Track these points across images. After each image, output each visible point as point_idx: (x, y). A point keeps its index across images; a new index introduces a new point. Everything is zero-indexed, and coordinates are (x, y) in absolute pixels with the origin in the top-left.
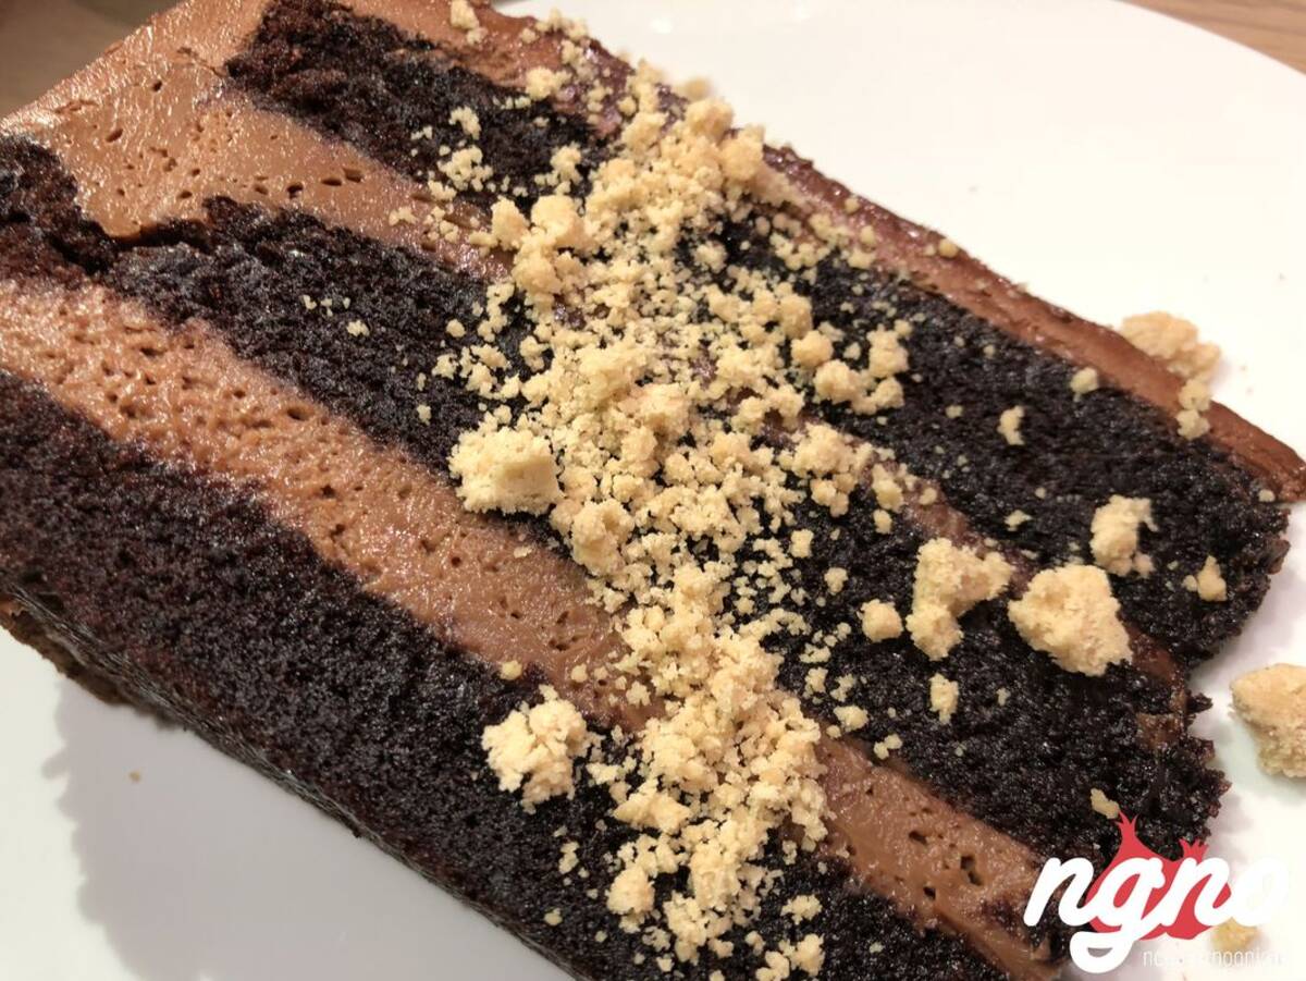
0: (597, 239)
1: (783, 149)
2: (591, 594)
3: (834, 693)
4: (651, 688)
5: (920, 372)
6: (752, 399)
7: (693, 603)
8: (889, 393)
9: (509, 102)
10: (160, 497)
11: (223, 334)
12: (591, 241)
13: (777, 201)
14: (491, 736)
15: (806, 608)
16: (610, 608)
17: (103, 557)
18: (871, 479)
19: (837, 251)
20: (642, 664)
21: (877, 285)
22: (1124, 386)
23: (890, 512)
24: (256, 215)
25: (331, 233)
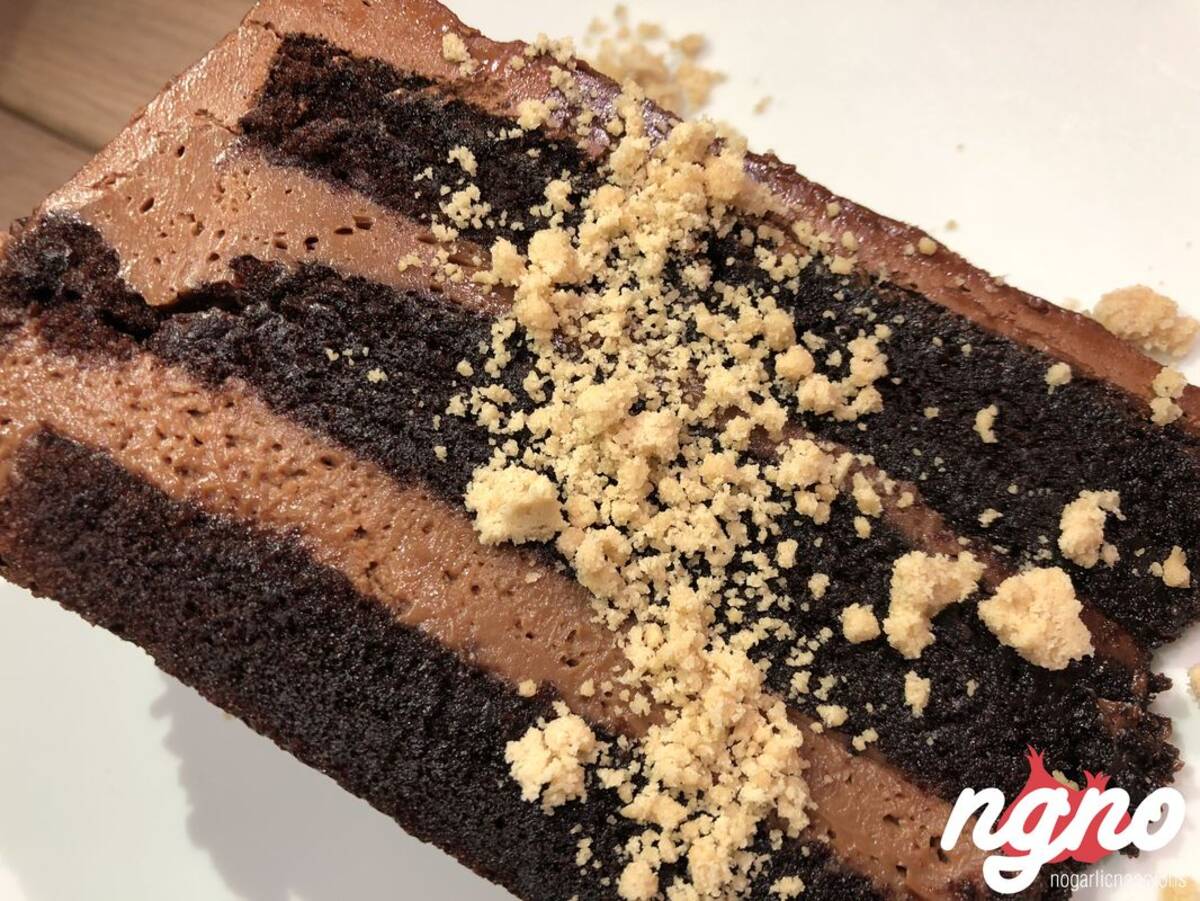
0: (589, 270)
1: (765, 155)
2: (595, 613)
3: (817, 693)
4: (651, 700)
5: (898, 376)
6: (738, 419)
7: (687, 621)
8: (868, 401)
9: (503, 134)
10: (217, 550)
11: (258, 392)
12: (584, 272)
13: (760, 212)
14: (513, 751)
15: (791, 614)
16: (612, 626)
17: (173, 609)
18: (852, 488)
19: (819, 256)
20: (642, 679)
21: (859, 289)
22: (1098, 375)
23: (869, 518)
24: (278, 273)
25: (347, 283)
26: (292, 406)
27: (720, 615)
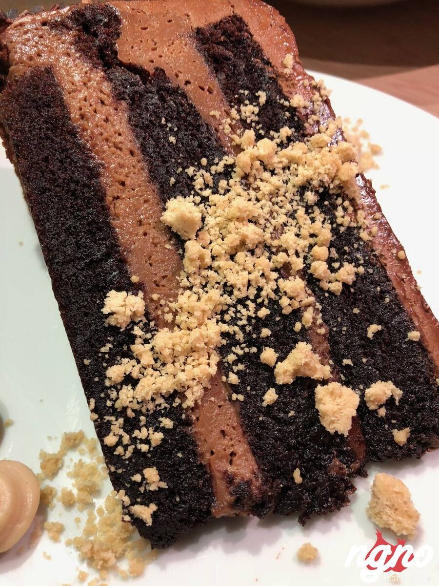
1: (368, 180)
2: (180, 276)
3: (234, 367)
4: (174, 319)
5: (355, 289)
6: (285, 254)
7: (209, 303)
8: (336, 287)
9: (282, 101)
10: (71, 148)
11: (129, 113)
12: (272, 164)
13: (351, 196)
15: (248, 335)
16: (181, 285)
17: (40, 154)
18: (306, 311)
19: (360, 228)
20: (178, 309)
21: (365, 249)
22: (429, 349)
23: (303, 325)
24: (169, 82)
25: (189, 104)
26: (136, 126)
27: (223, 313)
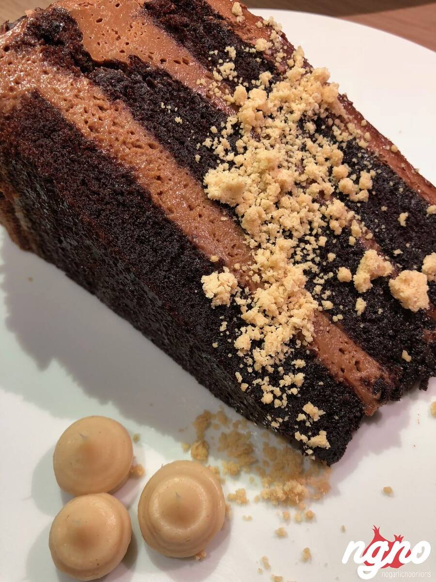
0: (271, 110)
1: (343, 95)
2: (245, 240)
3: (323, 296)
4: (261, 277)
5: (375, 191)
6: (316, 184)
7: (282, 252)
8: (363, 195)
9: (247, 49)
10: (99, 163)
11: (129, 109)
12: (268, 110)
13: (337, 115)
14: (205, 279)
15: (319, 264)
16: (251, 247)
17: (76, 179)
18: (351, 225)
19: (355, 138)
20: (260, 268)
21: (366, 155)
23: (355, 238)
24: (148, 67)
27: (293, 256)
